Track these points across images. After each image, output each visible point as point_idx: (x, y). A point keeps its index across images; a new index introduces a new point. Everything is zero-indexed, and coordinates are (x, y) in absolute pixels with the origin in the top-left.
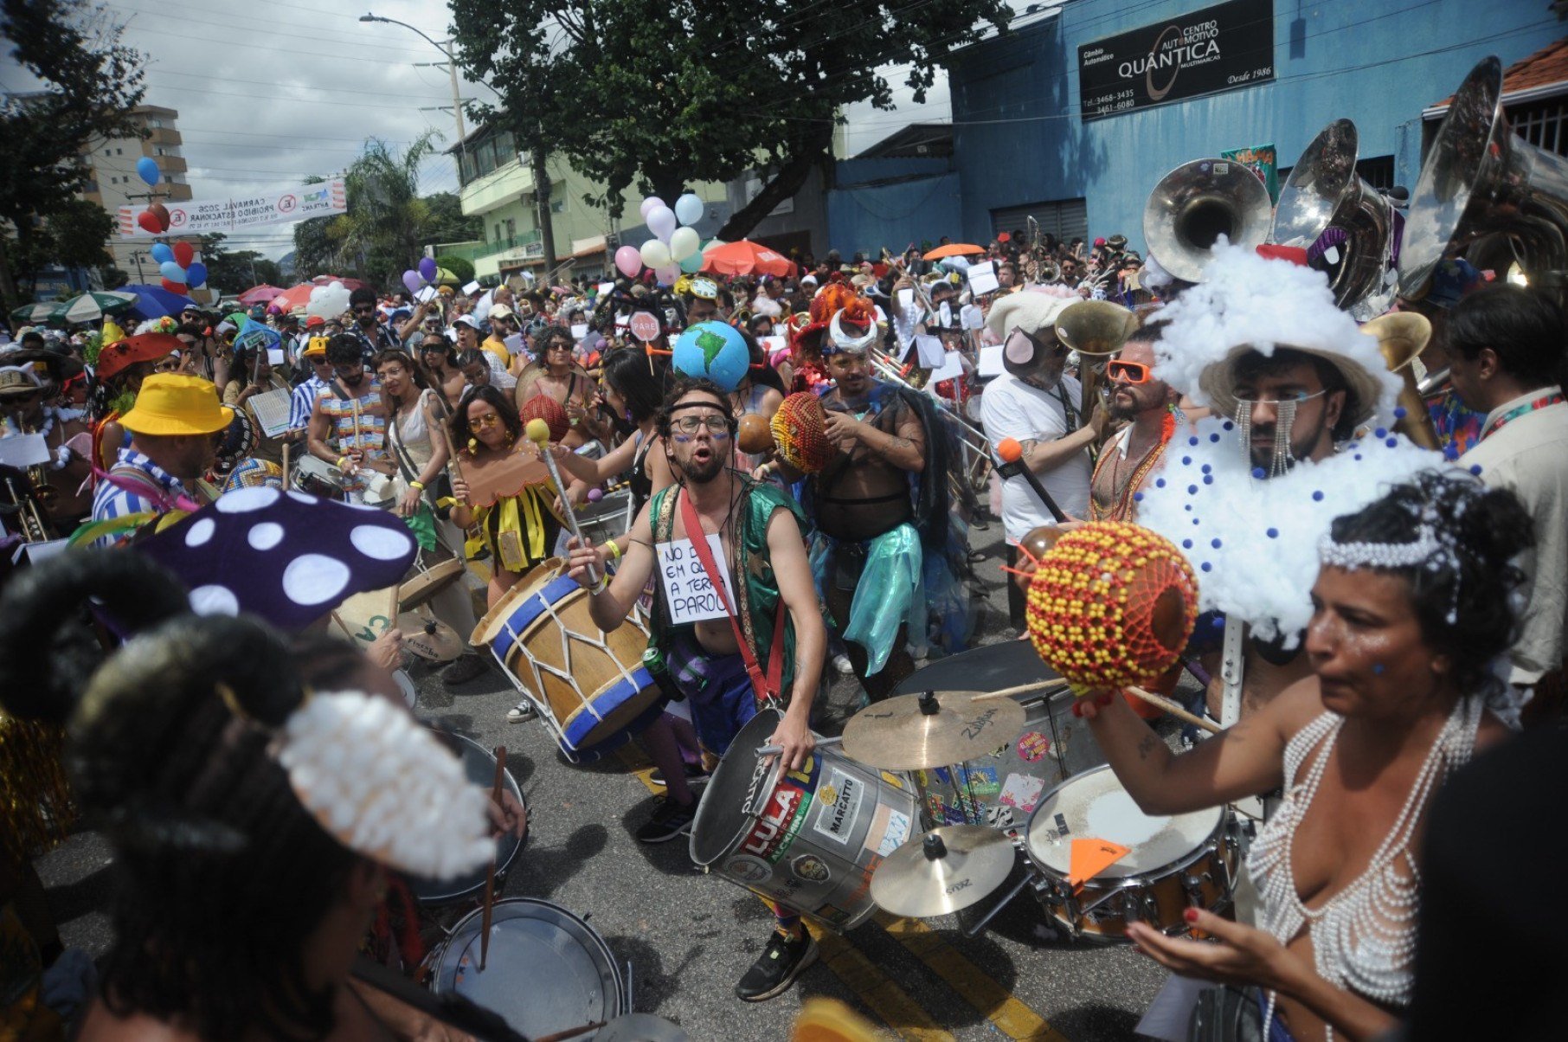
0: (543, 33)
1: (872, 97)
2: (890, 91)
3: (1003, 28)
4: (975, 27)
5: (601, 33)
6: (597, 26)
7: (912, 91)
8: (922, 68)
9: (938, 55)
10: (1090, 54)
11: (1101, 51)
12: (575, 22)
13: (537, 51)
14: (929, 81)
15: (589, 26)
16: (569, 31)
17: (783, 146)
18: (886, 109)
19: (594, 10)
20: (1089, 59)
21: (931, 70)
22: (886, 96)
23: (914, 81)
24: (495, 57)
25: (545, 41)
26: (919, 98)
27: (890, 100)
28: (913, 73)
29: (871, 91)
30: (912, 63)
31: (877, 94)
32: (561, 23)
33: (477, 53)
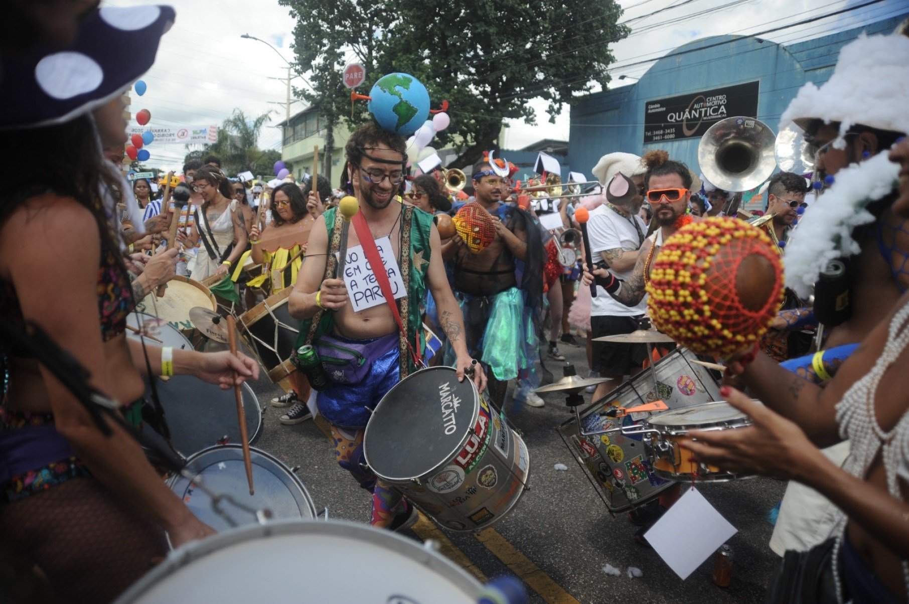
0: (343, 54)
1: (525, 117)
2: (535, 116)
3: (604, 87)
4: (589, 84)
5: (376, 58)
6: (374, 54)
7: (549, 116)
8: (556, 103)
9: (566, 96)
10: (652, 107)
11: (658, 105)
12: (363, 51)
13: (338, 63)
14: (558, 112)
15: (370, 53)
16: (358, 54)
17: (471, 135)
18: (532, 125)
19: (374, 43)
20: (651, 109)
21: (561, 105)
22: (532, 118)
23: (551, 110)
24: (313, 63)
25: (343, 58)
26: (552, 120)
27: (534, 121)
28: (550, 106)
29: (525, 114)
30: (551, 100)
31: (528, 116)
32: (354, 50)
33: (304, 59)
